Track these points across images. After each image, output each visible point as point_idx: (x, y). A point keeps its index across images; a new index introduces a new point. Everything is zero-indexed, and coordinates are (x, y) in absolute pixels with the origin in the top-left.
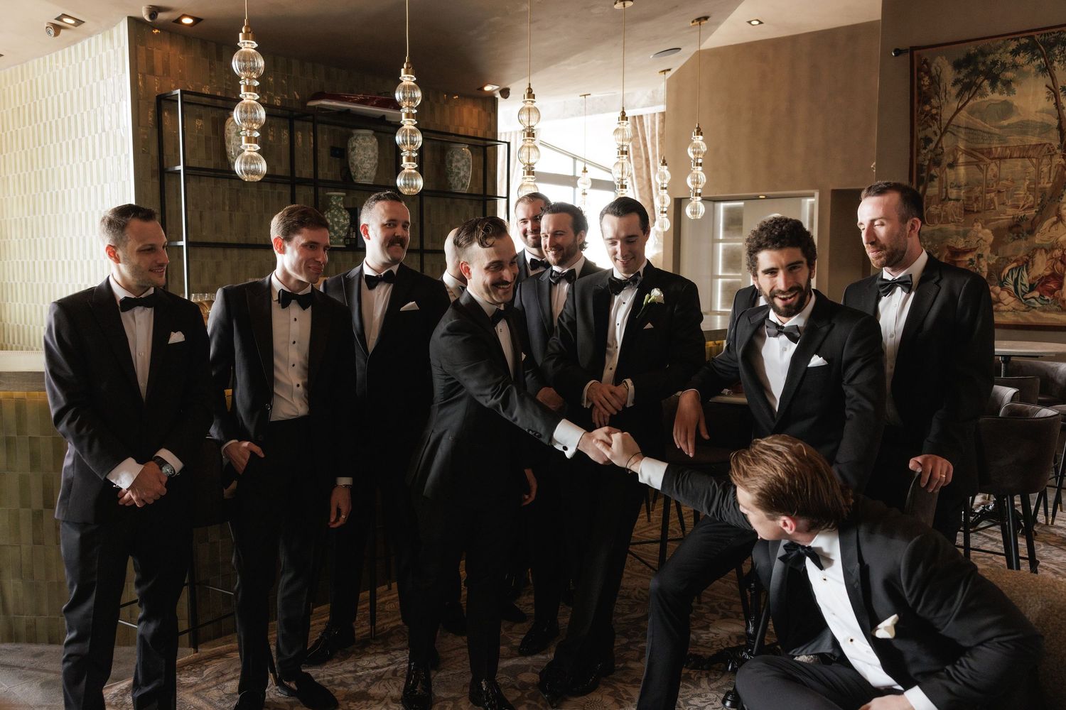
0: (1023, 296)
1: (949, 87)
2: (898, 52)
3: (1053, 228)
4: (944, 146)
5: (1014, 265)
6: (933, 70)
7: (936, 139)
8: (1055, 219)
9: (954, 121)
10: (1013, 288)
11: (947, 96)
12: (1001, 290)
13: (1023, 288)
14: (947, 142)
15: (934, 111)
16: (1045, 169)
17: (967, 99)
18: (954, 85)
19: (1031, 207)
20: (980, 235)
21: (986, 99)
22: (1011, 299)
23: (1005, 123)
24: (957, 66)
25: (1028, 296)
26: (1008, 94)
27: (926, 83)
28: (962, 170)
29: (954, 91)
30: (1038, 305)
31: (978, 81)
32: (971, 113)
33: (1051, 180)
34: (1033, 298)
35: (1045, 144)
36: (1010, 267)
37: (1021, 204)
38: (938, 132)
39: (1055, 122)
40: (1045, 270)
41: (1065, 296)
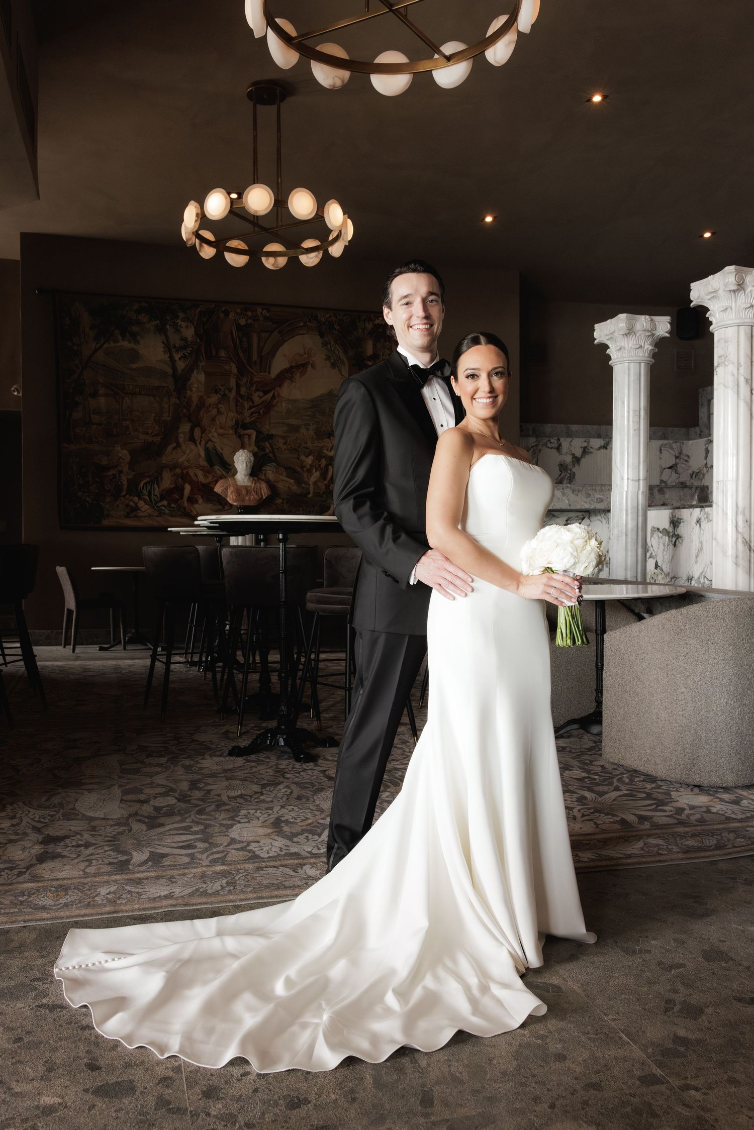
0: (155, 504)
1: (87, 330)
2: (41, 291)
3: (174, 452)
4: (85, 378)
5: (148, 479)
6: (73, 312)
7: (78, 371)
8: (174, 445)
9: (93, 359)
10: (148, 499)
11: (86, 337)
12: (139, 499)
13: (155, 497)
14: (88, 375)
15: (75, 348)
16: (166, 406)
17: (103, 342)
18: (91, 328)
19: (156, 435)
20: (120, 455)
21: (118, 345)
22: (147, 507)
23: (134, 366)
24: (93, 313)
25: (160, 504)
28: (102, 400)
29: (92, 334)
30: (167, 511)
31: (111, 329)
32: (107, 354)
33: (171, 414)
34: (163, 505)
35: (164, 387)
36: (145, 481)
37: (150, 431)
38: (80, 365)
39: (170, 371)
40: (171, 484)
41: (186, 504)
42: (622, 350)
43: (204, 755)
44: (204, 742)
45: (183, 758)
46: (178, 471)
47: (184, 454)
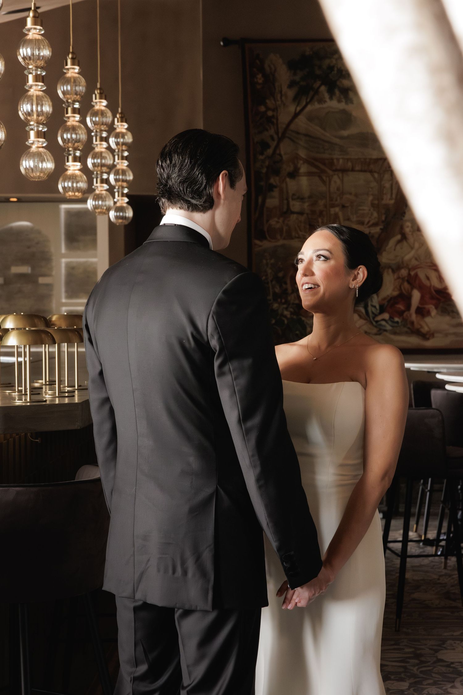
0: (374, 318)
1: (285, 89)
2: (228, 42)
3: (398, 247)
4: (282, 153)
6: (266, 67)
7: (273, 144)
8: (399, 237)
9: (292, 127)
10: (363, 311)
11: (283, 98)
13: (374, 310)
14: (285, 148)
15: (270, 113)
17: (304, 103)
18: (290, 86)
19: (375, 225)
21: (325, 105)
22: (362, 322)
23: (345, 133)
24: (293, 66)
25: (379, 318)
26: (346, 103)
27: (260, 81)
28: (304, 181)
29: (291, 93)
30: (388, 327)
31: (316, 85)
32: (310, 119)
33: (394, 196)
34: (384, 320)
37: (366, 220)
38: (275, 137)
40: (394, 290)
41: (414, 317)
43: (453, 682)
44: (452, 663)
45: (429, 684)
46: (404, 272)
47: (412, 248)
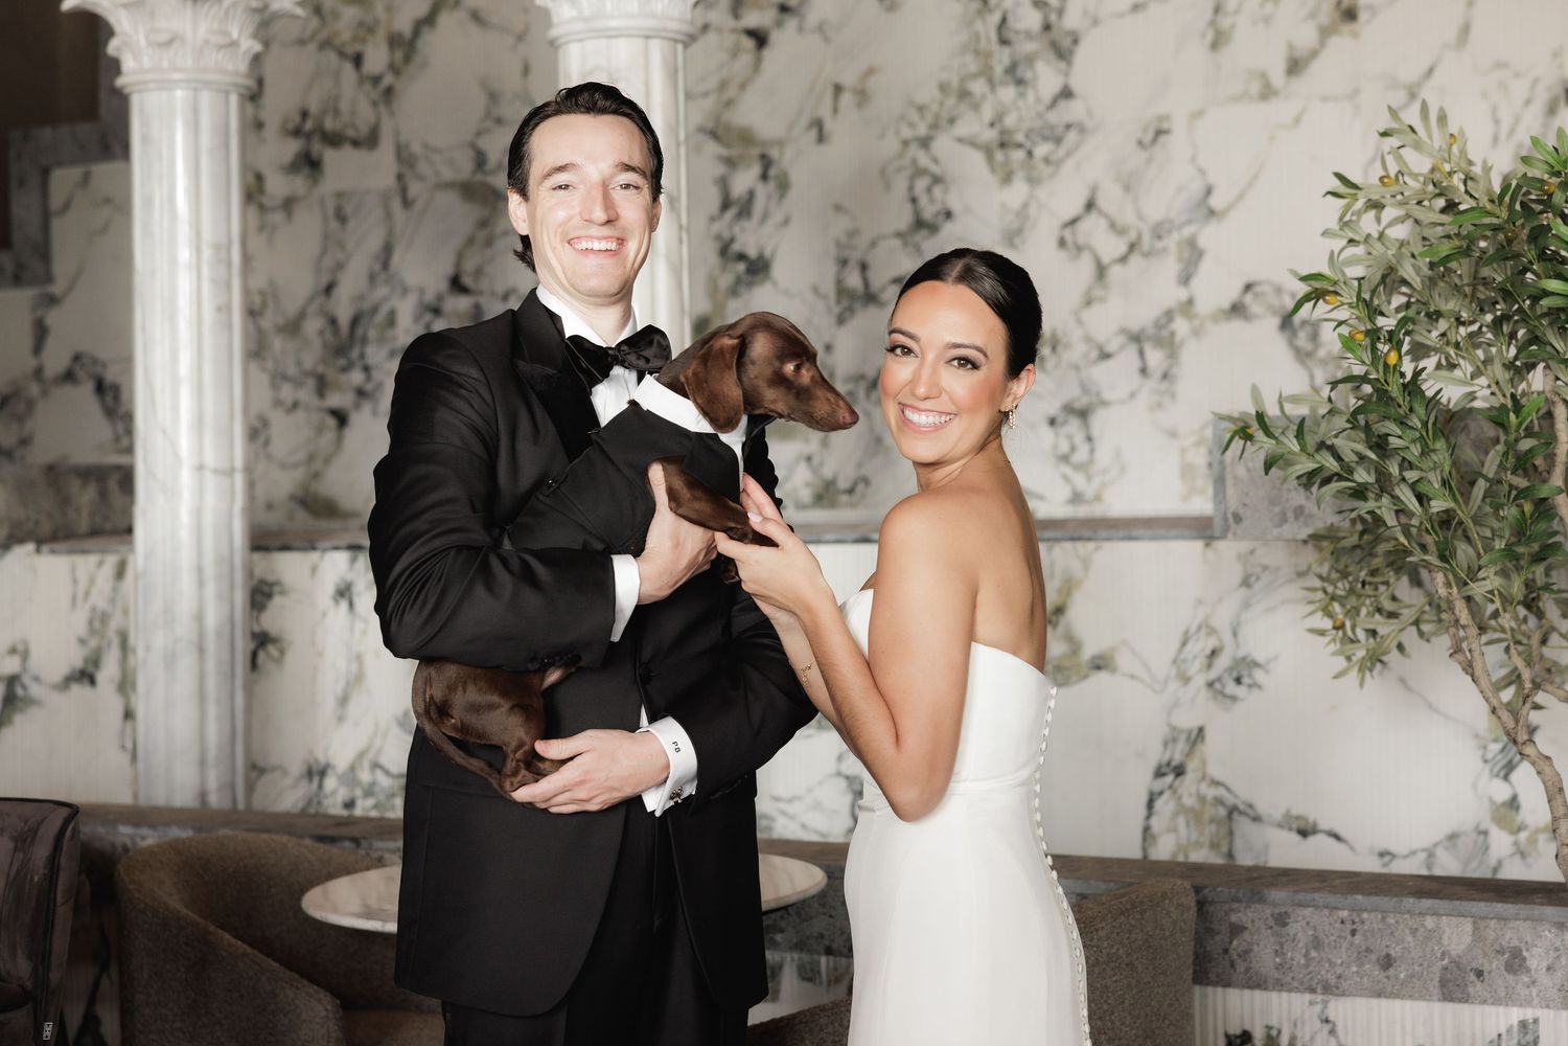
42: (176, 45)
